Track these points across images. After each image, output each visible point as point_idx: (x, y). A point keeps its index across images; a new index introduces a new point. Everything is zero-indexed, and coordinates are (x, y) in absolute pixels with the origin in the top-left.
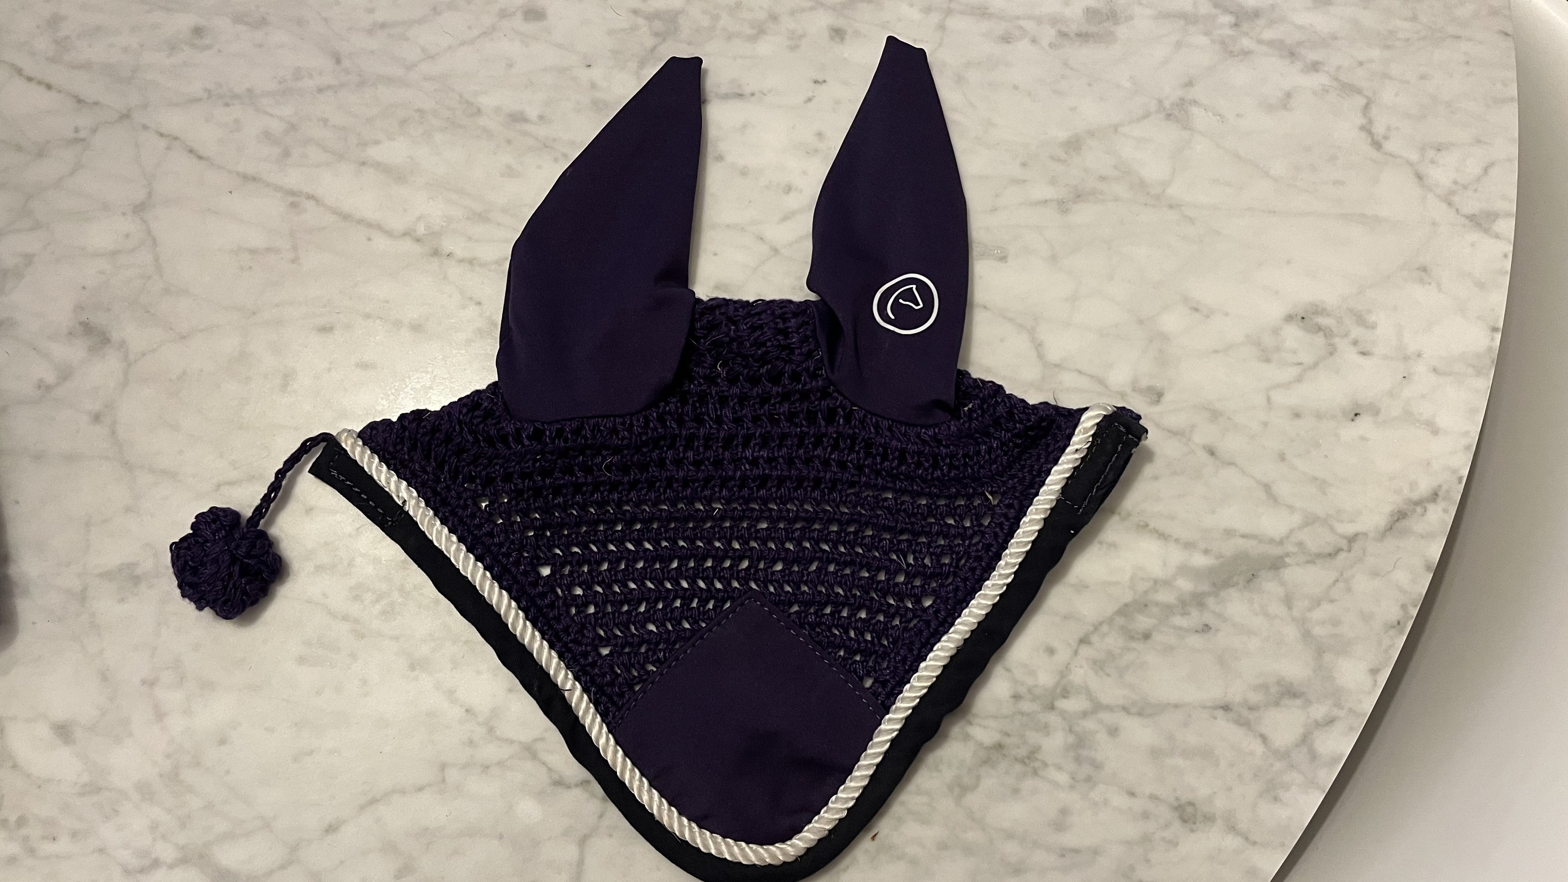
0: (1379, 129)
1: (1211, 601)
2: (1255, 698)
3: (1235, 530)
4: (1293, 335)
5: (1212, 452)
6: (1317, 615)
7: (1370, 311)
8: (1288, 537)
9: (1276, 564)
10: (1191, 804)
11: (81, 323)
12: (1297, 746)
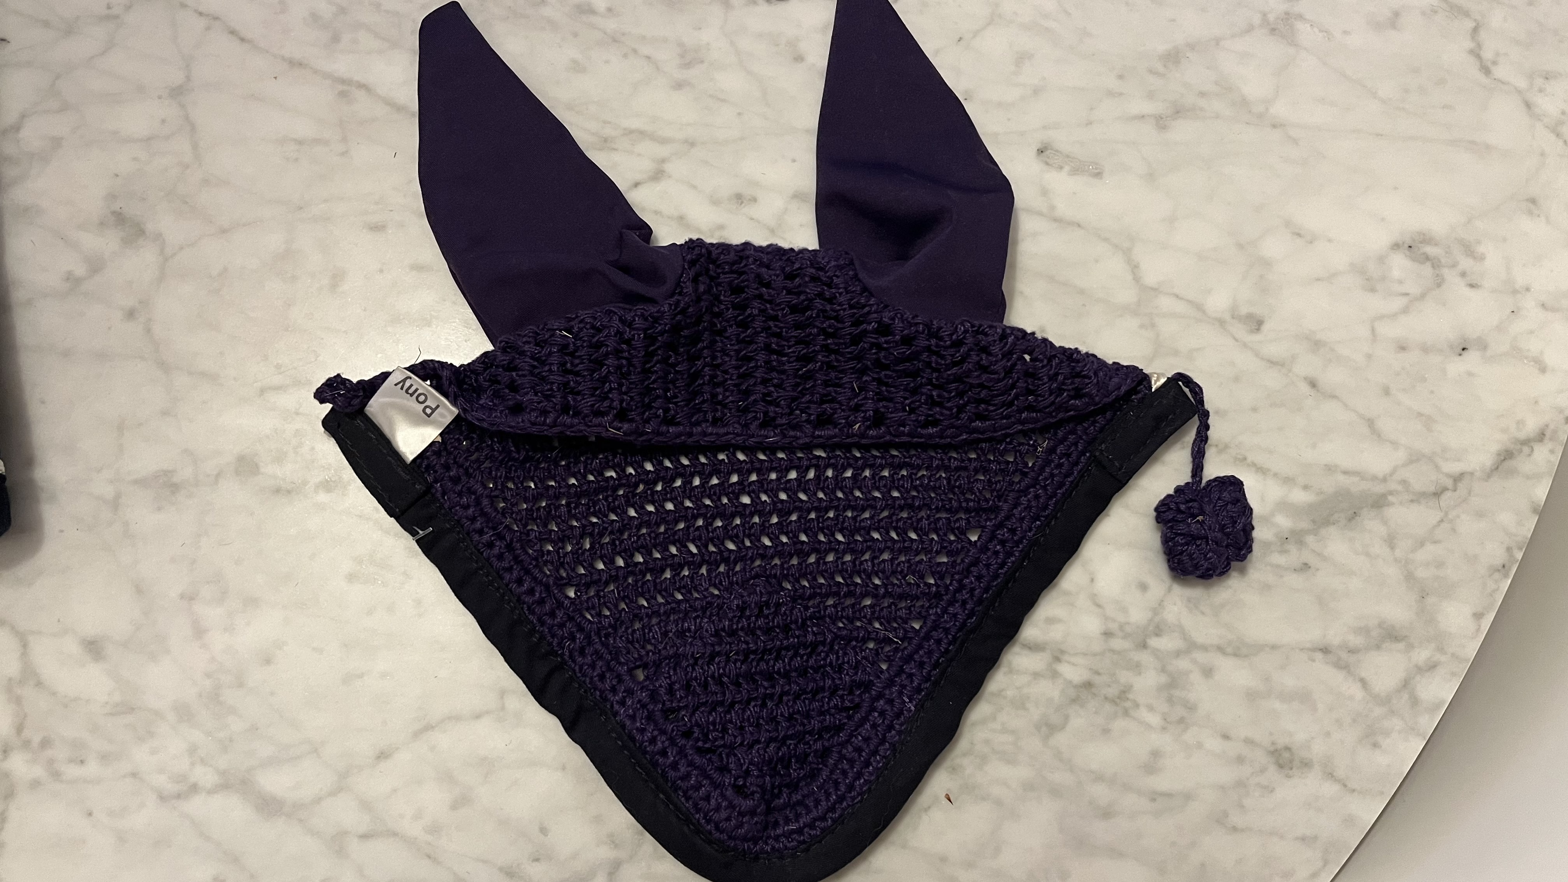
0: (1488, 54)
1: (1310, 539)
2: (1356, 641)
3: (1336, 466)
4: (1400, 264)
5: (1313, 384)
6: (1422, 555)
7: (1479, 242)
8: (1392, 474)
9: (1379, 503)
10: (1288, 749)
11: (114, 213)
12: (1398, 691)
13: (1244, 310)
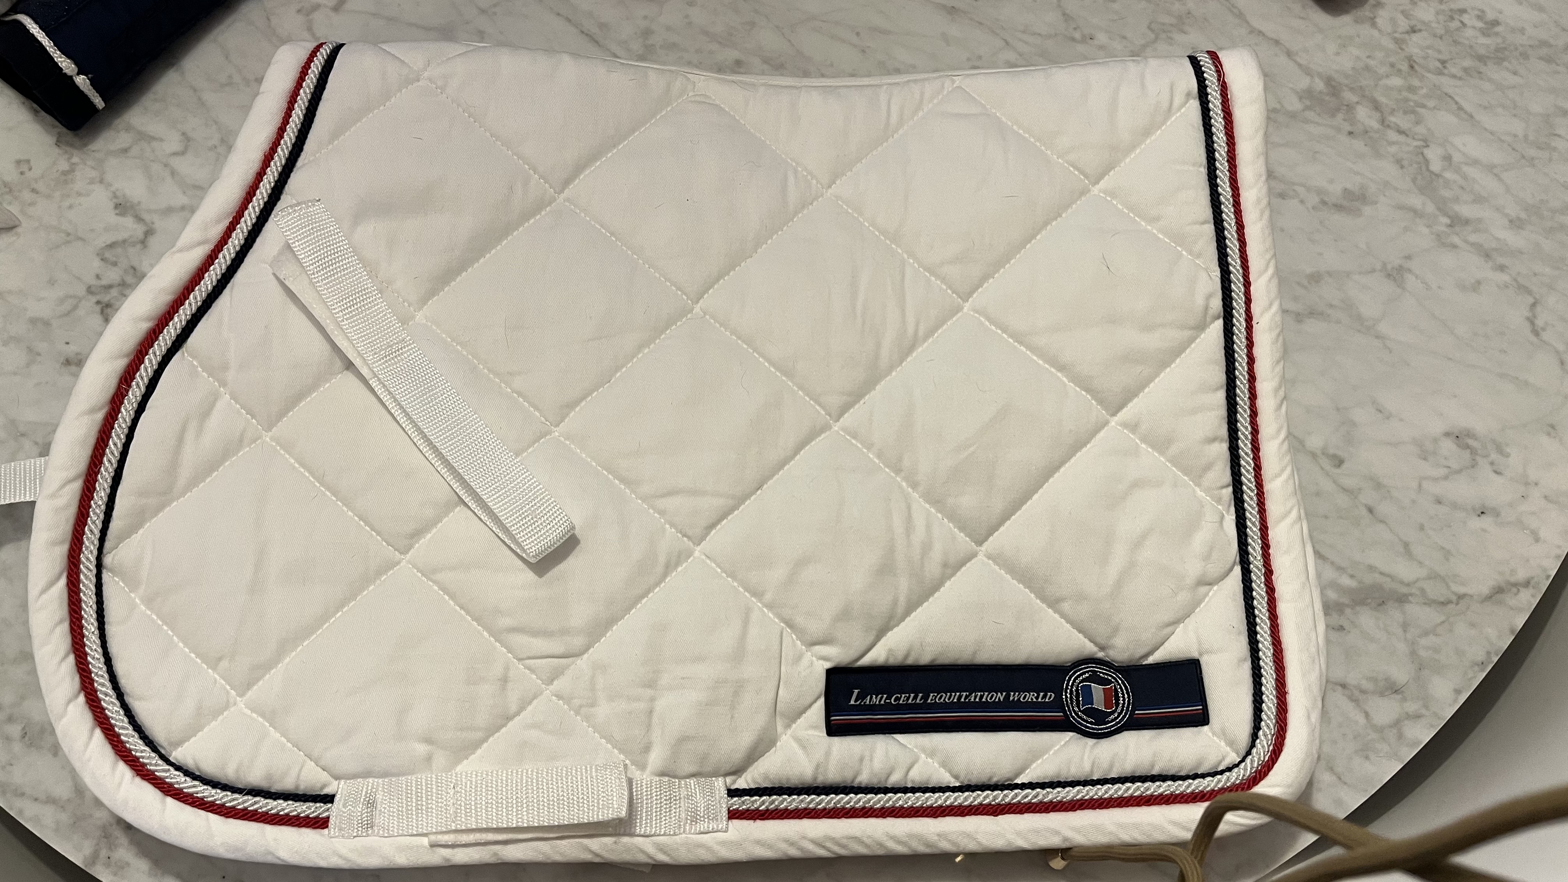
0: (1539, 322)
1: (1348, 611)
2: (1365, 684)
3: (1376, 568)
4: (1448, 446)
5: (1370, 510)
6: (1423, 642)
7: (1507, 445)
8: (1415, 582)
9: (1402, 599)
12: (1391, 727)
13: (1331, 451)
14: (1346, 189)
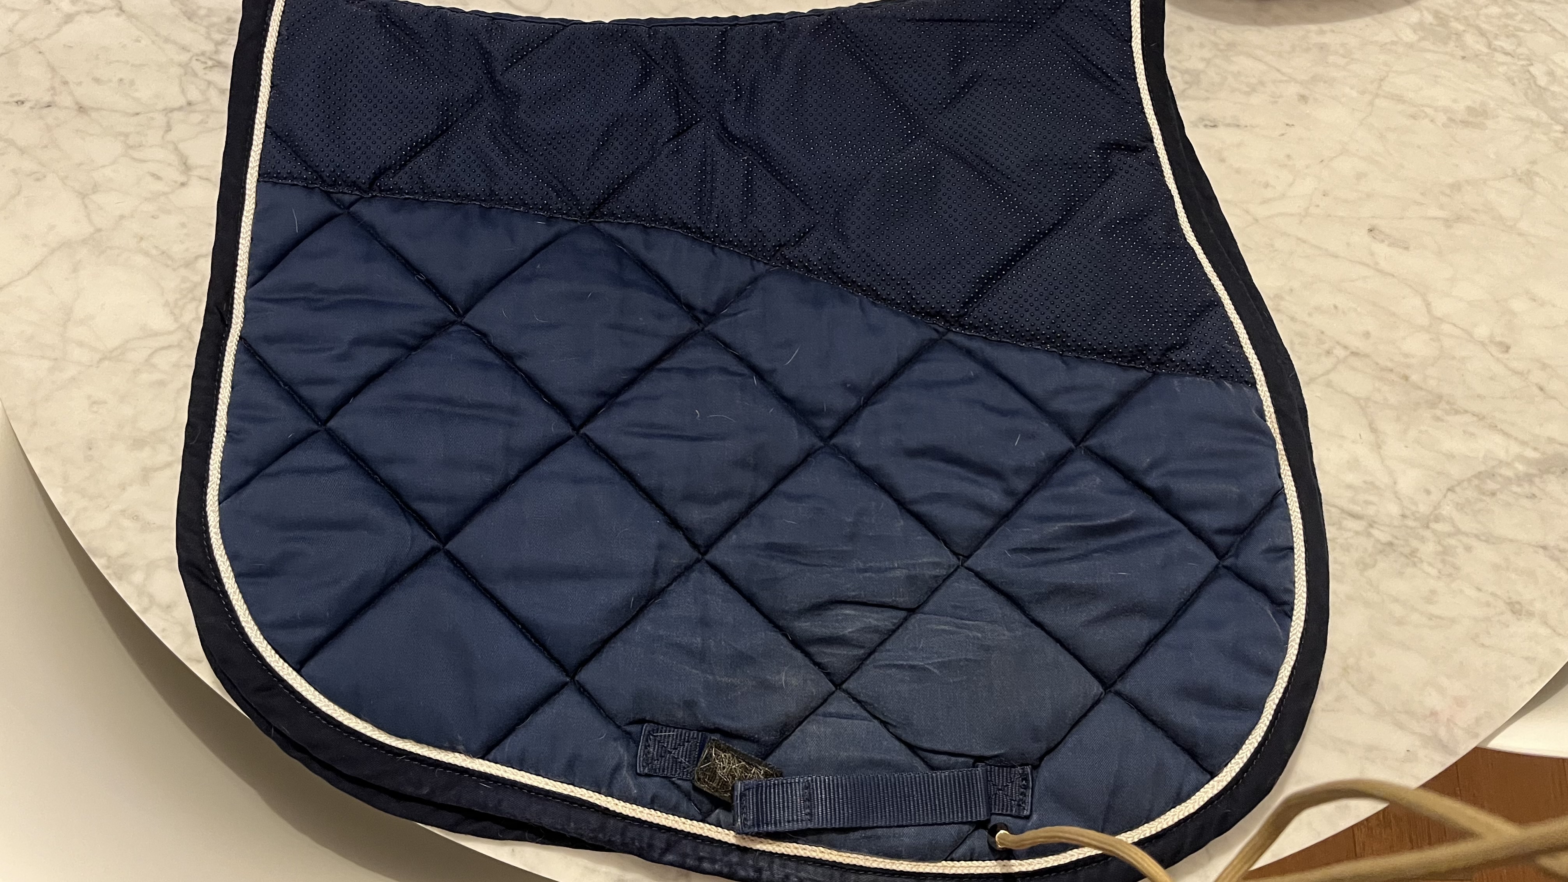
14: (1468, 107)
